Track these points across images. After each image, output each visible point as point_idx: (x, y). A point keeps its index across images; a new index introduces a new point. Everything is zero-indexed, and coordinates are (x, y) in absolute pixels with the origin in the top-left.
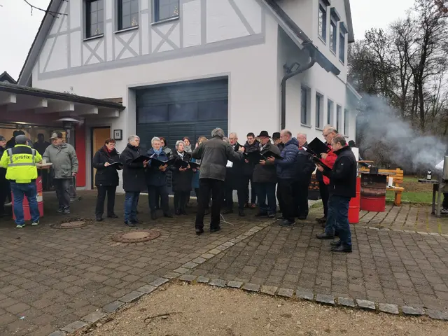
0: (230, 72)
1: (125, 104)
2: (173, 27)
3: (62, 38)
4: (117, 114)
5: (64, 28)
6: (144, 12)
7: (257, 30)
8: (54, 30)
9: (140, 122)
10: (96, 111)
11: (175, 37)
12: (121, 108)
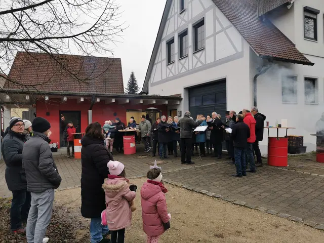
0: (227, 76)
1: (182, 97)
2: (202, 53)
3: (159, 65)
4: (178, 103)
5: (160, 60)
6: (189, 47)
7: (240, 50)
8: (156, 62)
9: (191, 106)
10: (167, 102)
11: (202, 59)
12: (180, 99)
